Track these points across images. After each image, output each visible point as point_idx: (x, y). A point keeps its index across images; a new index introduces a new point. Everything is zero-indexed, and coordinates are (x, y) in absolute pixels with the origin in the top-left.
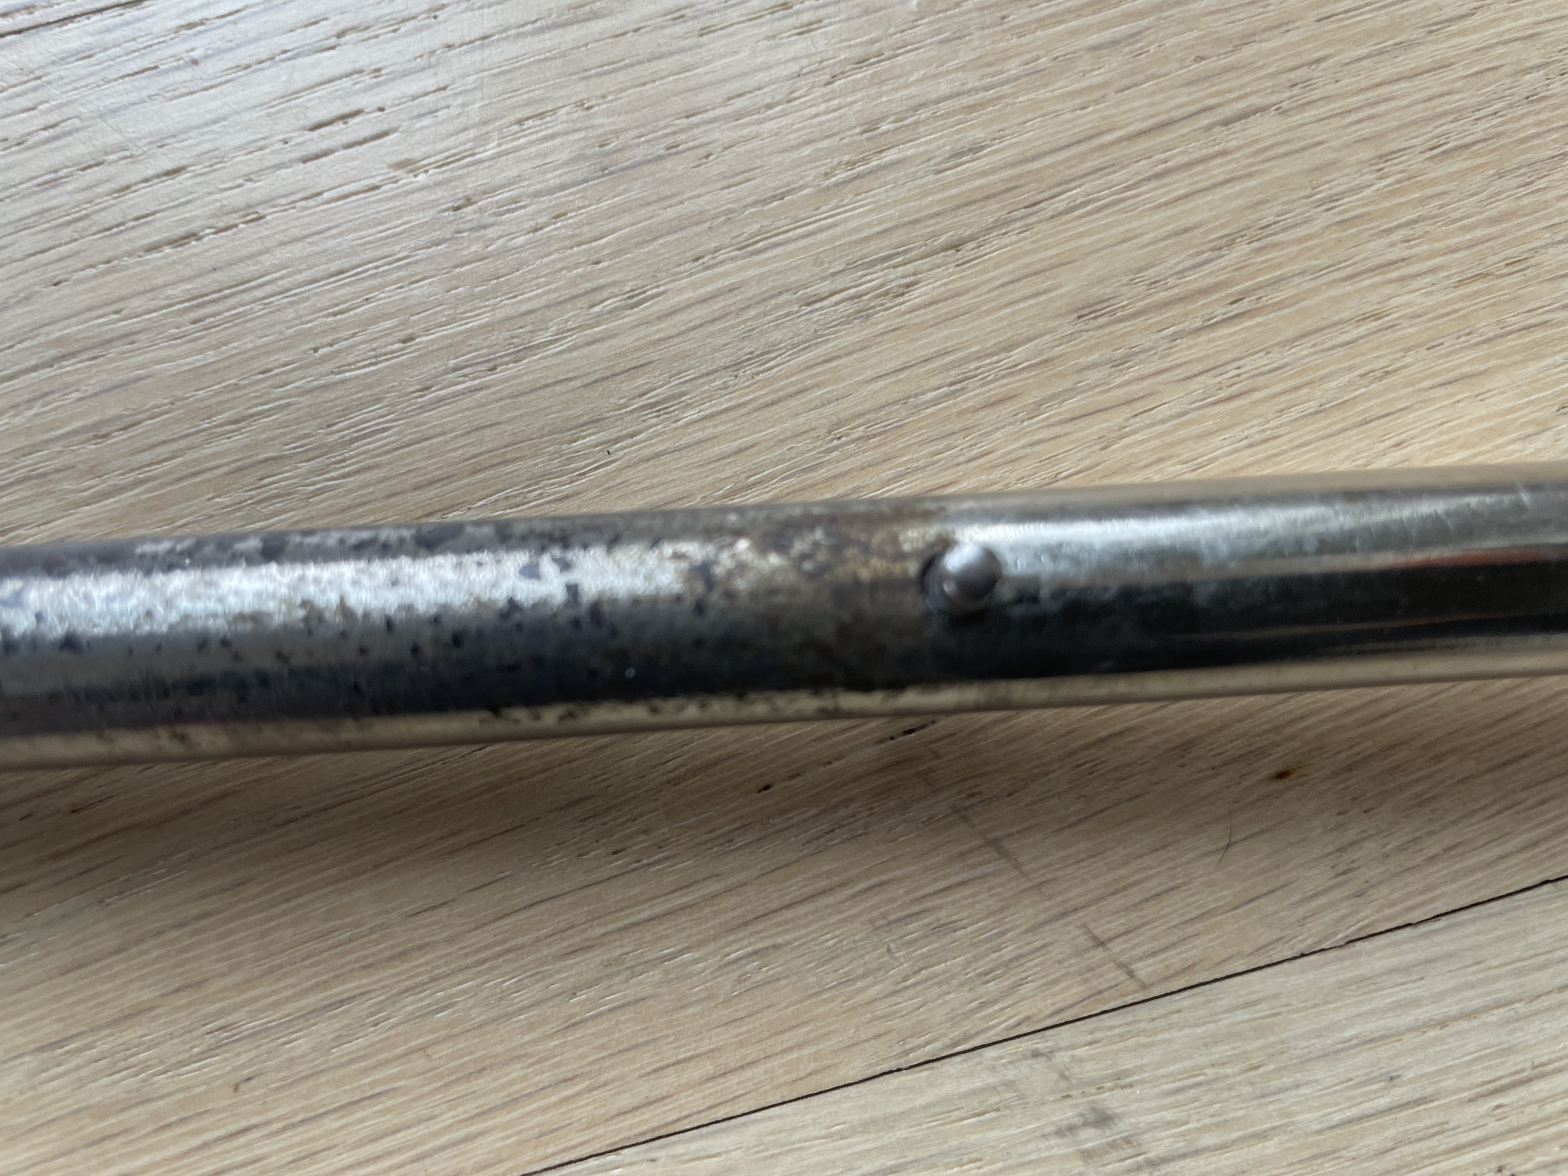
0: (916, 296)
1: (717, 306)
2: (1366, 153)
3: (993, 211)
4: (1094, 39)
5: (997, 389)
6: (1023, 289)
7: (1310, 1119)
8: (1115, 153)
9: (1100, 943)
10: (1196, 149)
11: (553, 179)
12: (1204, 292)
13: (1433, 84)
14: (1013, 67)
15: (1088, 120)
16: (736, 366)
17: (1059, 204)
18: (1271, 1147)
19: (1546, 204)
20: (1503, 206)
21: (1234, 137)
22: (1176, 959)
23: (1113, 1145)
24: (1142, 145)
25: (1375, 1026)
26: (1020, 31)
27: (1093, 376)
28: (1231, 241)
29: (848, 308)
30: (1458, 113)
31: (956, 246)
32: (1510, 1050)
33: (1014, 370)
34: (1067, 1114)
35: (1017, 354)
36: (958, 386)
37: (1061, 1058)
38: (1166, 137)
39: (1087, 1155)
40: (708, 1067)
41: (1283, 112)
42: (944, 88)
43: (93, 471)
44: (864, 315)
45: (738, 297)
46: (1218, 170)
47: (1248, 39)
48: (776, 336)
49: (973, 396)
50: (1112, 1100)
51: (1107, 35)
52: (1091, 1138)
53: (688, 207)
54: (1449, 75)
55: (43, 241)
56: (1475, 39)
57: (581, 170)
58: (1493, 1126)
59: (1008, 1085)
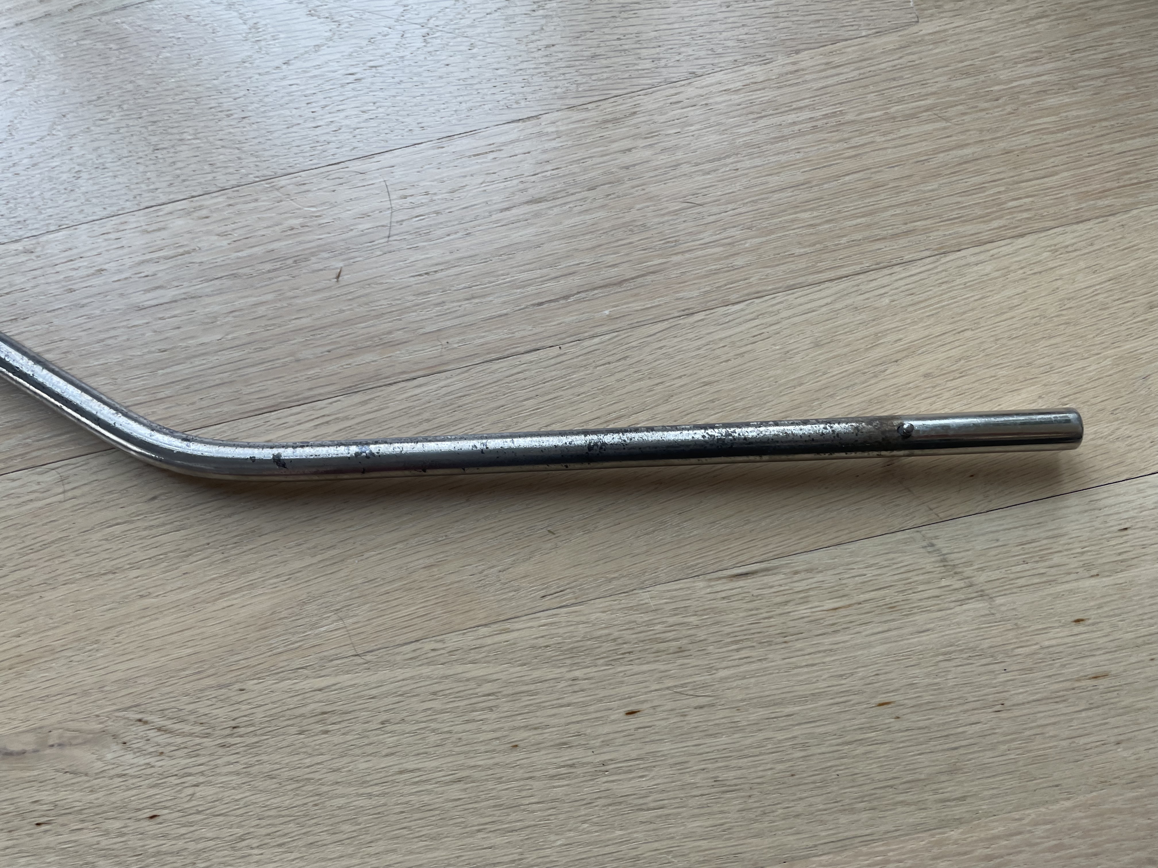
0: (888, 372)
1: (844, 374)
2: (992, 339)
3: (905, 353)
4: (928, 314)
5: (906, 393)
6: (912, 371)
7: (979, 548)
8: (932, 340)
9: (931, 509)
10: (952, 339)
11: (806, 347)
12: (953, 371)
13: (1010, 322)
14: (909, 321)
15: (927, 333)
16: (848, 387)
17: (920, 352)
18: (970, 553)
19: (1038, 350)
20: (1026, 351)
21: (960, 336)
22: (948, 513)
23: (935, 551)
24: (939, 338)
25: (994, 529)
26: (910, 312)
27: (928, 390)
28: (960, 360)
29: (872, 375)
30: (1016, 329)
31: (896, 361)
32: (1026, 536)
33: (910, 388)
34: (925, 544)
35: (911, 385)
36: (898, 392)
37: (924, 532)
38: (944, 337)
39: (929, 552)
40: (847, 531)
41: (972, 330)
42: (893, 326)
43: (713, 409)
44: (876, 376)
45: (848, 372)
46: (957, 344)
47: (964, 313)
48: (857, 381)
49: (901, 394)
50: (934, 541)
51: (931, 313)
52: (930, 549)
53: (835, 353)
54: (1014, 319)
55: (698, 361)
56: (1022, 310)
57: (812, 345)
58: (1021, 552)
59: (911, 537)
